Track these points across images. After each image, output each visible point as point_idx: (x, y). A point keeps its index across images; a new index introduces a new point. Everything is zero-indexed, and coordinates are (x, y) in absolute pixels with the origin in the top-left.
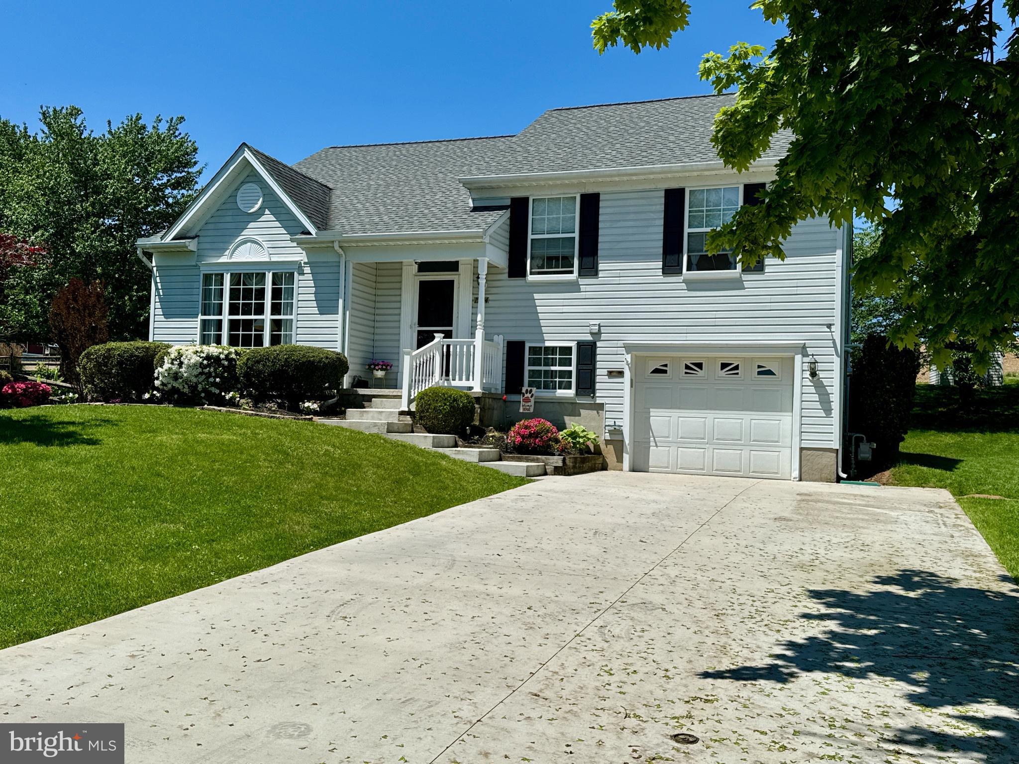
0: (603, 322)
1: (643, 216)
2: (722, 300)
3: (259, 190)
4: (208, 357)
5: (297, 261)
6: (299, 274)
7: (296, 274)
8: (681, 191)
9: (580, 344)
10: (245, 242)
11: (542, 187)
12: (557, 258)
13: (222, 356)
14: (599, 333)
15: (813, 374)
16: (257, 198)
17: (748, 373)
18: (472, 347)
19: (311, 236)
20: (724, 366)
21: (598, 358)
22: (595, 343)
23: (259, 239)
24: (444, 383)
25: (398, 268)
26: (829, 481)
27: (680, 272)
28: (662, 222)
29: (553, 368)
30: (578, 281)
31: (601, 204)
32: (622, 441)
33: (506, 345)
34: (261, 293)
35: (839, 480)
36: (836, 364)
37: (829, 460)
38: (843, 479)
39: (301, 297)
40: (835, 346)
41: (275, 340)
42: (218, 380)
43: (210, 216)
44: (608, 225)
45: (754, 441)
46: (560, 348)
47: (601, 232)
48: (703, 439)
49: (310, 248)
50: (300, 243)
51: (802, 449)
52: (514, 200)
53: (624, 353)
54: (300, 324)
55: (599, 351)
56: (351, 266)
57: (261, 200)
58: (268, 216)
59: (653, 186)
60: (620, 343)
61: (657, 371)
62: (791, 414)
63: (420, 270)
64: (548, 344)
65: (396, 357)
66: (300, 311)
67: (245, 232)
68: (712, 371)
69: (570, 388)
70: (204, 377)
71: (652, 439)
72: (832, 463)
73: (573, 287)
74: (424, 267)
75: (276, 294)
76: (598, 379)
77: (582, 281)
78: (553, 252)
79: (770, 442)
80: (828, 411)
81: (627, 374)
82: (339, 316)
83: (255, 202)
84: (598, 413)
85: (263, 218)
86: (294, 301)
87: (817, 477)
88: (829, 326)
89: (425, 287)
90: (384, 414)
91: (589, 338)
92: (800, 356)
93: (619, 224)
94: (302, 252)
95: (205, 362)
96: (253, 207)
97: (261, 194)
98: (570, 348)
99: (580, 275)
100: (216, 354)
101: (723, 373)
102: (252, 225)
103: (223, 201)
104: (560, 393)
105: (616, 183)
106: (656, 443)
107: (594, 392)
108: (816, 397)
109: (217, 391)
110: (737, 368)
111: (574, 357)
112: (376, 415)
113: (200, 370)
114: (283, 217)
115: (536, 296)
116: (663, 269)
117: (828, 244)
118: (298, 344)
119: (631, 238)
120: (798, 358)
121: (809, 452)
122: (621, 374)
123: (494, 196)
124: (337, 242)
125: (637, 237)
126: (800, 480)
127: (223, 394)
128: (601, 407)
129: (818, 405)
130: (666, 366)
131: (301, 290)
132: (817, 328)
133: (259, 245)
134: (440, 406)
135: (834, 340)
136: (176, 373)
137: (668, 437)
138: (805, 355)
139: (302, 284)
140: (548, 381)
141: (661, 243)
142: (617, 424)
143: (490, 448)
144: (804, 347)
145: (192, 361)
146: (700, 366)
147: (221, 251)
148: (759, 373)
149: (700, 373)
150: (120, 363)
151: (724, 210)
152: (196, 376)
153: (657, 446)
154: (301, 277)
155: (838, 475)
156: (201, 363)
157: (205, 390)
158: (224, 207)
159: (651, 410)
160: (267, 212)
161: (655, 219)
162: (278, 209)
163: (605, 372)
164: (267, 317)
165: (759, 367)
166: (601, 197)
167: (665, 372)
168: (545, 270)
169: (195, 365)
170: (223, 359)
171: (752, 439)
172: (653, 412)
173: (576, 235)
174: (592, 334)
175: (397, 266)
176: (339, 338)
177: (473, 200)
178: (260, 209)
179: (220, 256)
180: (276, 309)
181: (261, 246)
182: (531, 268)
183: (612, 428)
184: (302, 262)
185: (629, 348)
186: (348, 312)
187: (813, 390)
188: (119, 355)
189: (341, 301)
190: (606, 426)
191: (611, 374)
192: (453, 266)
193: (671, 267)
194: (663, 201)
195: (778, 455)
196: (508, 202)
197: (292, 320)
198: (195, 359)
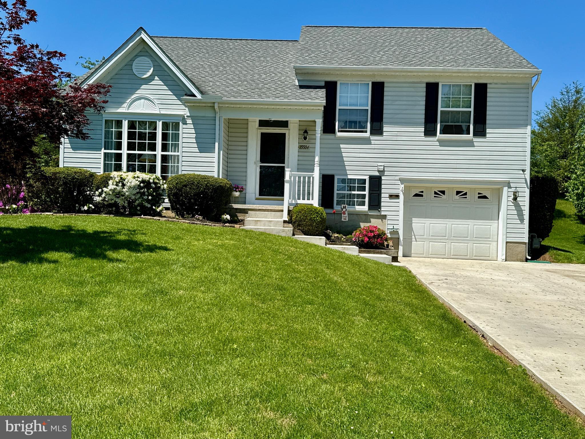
0: (386, 164)
1: (413, 99)
2: (461, 153)
3: (151, 62)
4: (143, 181)
5: (182, 115)
6: (183, 124)
7: (181, 124)
8: (436, 85)
9: (371, 178)
10: (140, 99)
11: (347, 76)
12: (355, 122)
13: (151, 181)
14: (384, 171)
15: (515, 199)
16: (149, 68)
17: (473, 197)
18: (311, 178)
19: (196, 98)
20: (458, 193)
21: (383, 186)
22: (381, 177)
23: (151, 97)
24: (292, 201)
25: (246, 123)
26: (522, 261)
27: (435, 134)
28: (424, 103)
29: (353, 192)
30: (370, 137)
31: (385, 89)
32: (399, 238)
33: (321, 177)
34: (153, 136)
35: (527, 260)
36: (527, 193)
37: (522, 249)
38: (529, 259)
39: (185, 140)
40: (526, 183)
41: (164, 169)
42: (150, 197)
43: (110, 78)
44: (390, 102)
45: (475, 238)
46: (358, 179)
47: (385, 107)
48: (445, 236)
49: (193, 106)
50: (185, 103)
51: (507, 242)
52: (327, 83)
53: (400, 183)
54: (184, 159)
55: (383, 182)
56: (222, 120)
57: (152, 69)
58: (157, 81)
59: (419, 80)
60: (397, 178)
61: (416, 195)
62: (497, 222)
63: (260, 125)
64: (350, 177)
65: (244, 183)
66: (185, 149)
67: (138, 92)
68: (451, 196)
69: (364, 205)
70: (139, 195)
71: (413, 237)
72: (524, 250)
73: (367, 141)
74: (263, 123)
75: (165, 137)
76: (383, 200)
77: (372, 138)
78: (353, 118)
79: (485, 238)
80: (522, 220)
81: (402, 196)
82: (216, 154)
83: (147, 70)
84: (382, 221)
85: (153, 82)
86: (180, 143)
87: (515, 259)
88: (524, 171)
89: (264, 137)
90: (273, 223)
91: (377, 174)
92: (507, 188)
93: (397, 103)
94: (185, 108)
95: (142, 185)
96: (145, 74)
97: (152, 65)
98: (365, 180)
99: (371, 134)
100: (148, 179)
101: (457, 197)
102: (143, 87)
103: (120, 67)
104: (358, 208)
105: (395, 77)
106: (416, 239)
107: (380, 208)
108: (515, 212)
109: (149, 206)
110: (466, 194)
111: (367, 185)
112: (267, 223)
113: (138, 190)
114: (170, 83)
115: (342, 146)
116: (425, 132)
117: (522, 122)
118: (184, 172)
119: (404, 112)
120: (505, 189)
121: (511, 244)
122: (397, 196)
123: (313, 79)
124: (217, 103)
125: (407, 112)
126: (506, 261)
127: (154, 207)
128: (385, 217)
129: (517, 217)
130: (422, 192)
131: (185, 135)
132: (516, 172)
133: (151, 101)
134: (315, 217)
135: (526, 179)
136: (119, 192)
137: (423, 236)
138: (510, 187)
139: (185, 131)
140: (350, 201)
141: (423, 116)
142: (395, 227)
143: (349, 245)
144: (509, 183)
145: (133, 184)
146: (443, 192)
147: (120, 104)
148: (479, 197)
149: (444, 197)
150: (65, 184)
151: (463, 98)
152: (134, 195)
153: (416, 241)
154: (185, 126)
155: (526, 257)
156: (139, 186)
157: (140, 205)
158: (121, 72)
159: (413, 219)
160: (156, 78)
161: (420, 101)
162: (166, 77)
163: (387, 195)
164: (159, 152)
165: (479, 194)
166: (385, 85)
167: (422, 196)
168: (348, 129)
169: (134, 187)
170: (152, 183)
171: (474, 237)
172: (414, 220)
173: (369, 108)
174: (379, 171)
175: (245, 122)
176: (216, 169)
177: (299, 81)
178: (151, 75)
179: (119, 108)
180: (165, 148)
181: (153, 102)
182: (338, 128)
183: (392, 230)
184: (185, 116)
185: (402, 181)
186: (221, 152)
187: (514, 208)
188: (64, 177)
189: (217, 144)
190: (388, 229)
191: (391, 196)
192: (284, 124)
193: (430, 132)
194: (425, 89)
195: (490, 246)
196: (323, 84)
197: (178, 156)
198: (135, 183)
